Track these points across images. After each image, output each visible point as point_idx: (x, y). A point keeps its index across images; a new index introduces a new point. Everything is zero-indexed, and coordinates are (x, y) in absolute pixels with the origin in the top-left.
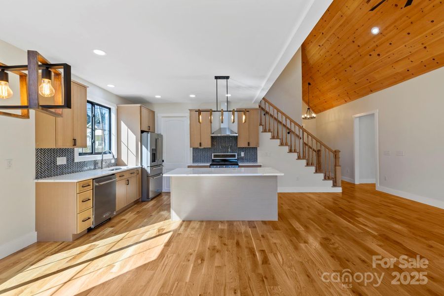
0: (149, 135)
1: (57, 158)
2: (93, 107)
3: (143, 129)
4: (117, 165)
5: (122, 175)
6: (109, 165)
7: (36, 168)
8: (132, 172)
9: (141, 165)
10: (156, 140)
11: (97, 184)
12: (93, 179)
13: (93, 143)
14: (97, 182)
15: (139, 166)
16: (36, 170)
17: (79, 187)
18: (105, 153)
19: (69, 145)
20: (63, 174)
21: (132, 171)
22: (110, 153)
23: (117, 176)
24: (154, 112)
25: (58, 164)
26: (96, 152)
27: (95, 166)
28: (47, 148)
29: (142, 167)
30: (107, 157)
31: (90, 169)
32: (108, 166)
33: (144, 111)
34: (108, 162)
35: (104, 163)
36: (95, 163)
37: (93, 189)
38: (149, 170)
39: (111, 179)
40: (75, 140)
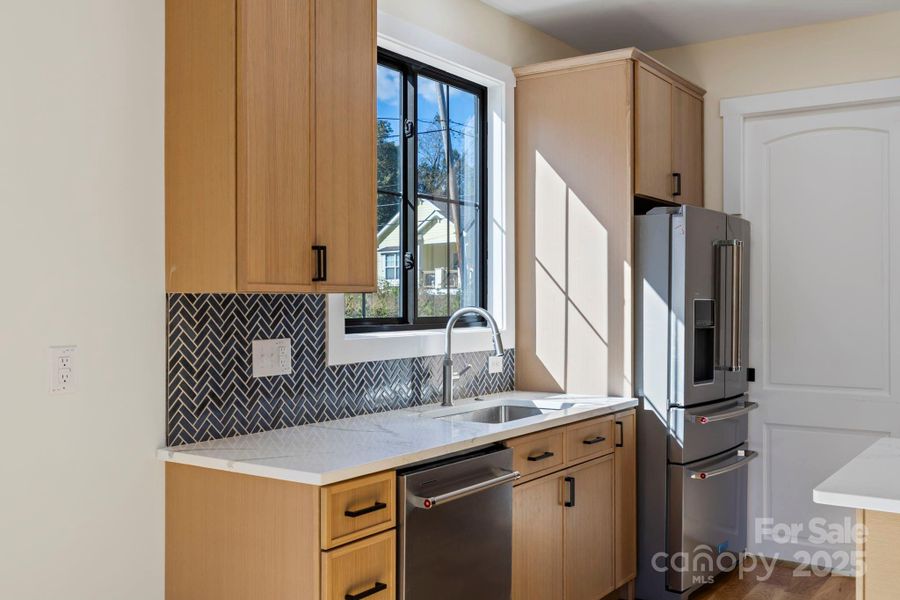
0: (679, 223)
1: (254, 343)
2: (410, 88)
3: (648, 190)
4: (513, 386)
5: (539, 448)
6: (481, 386)
7: (169, 390)
8: (589, 431)
9: (635, 395)
10: (716, 251)
11: (418, 502)
12: (400, 472)
13: (408, 269)
14: (421, 490)
15: (627, 398)
16: (169, 402)
17: (333, 513)
18: (462, 322)
19: (293, 280)
20: (276, 425)
21: (587, 430)
22: (483, 321)
23: (518, 452)
24: (702, 92)
25: (257, 374)
26: (421, 314)
27: (416, 388)
28: (211, 292)
29: (639, 409)
30: (470, 341)
31: (396, 405)
32: (476, 390)
33: (654, 89)
34: (475, 370)
35: (455, 376)
36: (418, 371)
37: (398, 527)
38: (677, 426)
39: (486, 473)
40: (320, 250)
